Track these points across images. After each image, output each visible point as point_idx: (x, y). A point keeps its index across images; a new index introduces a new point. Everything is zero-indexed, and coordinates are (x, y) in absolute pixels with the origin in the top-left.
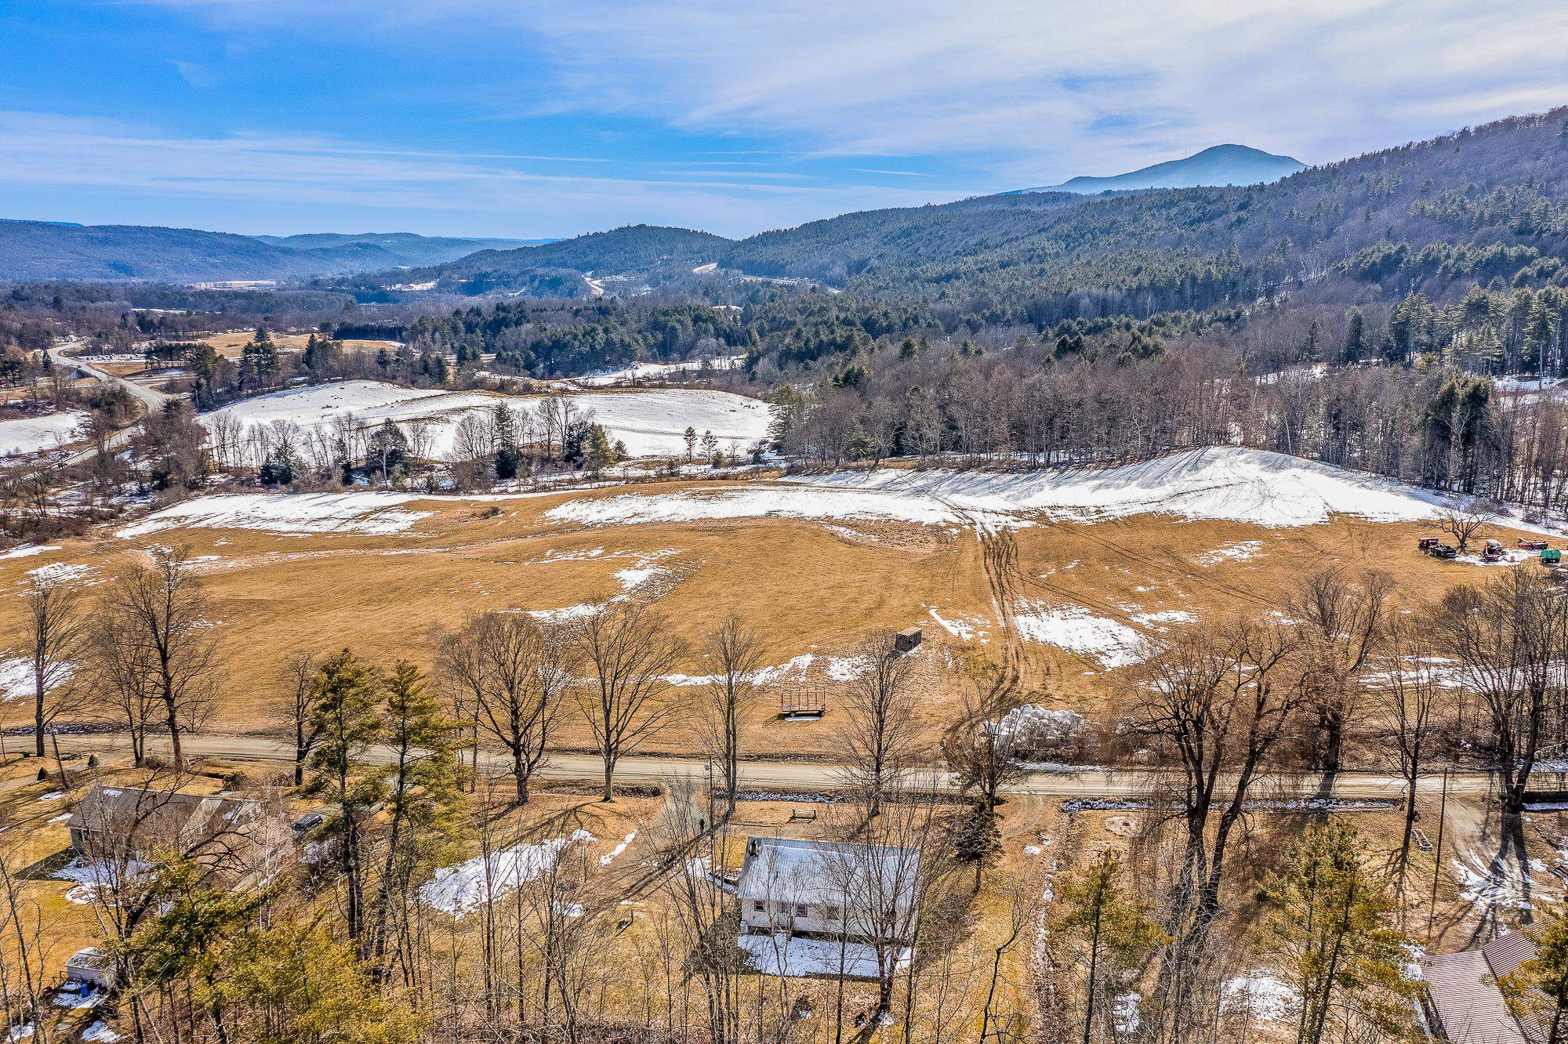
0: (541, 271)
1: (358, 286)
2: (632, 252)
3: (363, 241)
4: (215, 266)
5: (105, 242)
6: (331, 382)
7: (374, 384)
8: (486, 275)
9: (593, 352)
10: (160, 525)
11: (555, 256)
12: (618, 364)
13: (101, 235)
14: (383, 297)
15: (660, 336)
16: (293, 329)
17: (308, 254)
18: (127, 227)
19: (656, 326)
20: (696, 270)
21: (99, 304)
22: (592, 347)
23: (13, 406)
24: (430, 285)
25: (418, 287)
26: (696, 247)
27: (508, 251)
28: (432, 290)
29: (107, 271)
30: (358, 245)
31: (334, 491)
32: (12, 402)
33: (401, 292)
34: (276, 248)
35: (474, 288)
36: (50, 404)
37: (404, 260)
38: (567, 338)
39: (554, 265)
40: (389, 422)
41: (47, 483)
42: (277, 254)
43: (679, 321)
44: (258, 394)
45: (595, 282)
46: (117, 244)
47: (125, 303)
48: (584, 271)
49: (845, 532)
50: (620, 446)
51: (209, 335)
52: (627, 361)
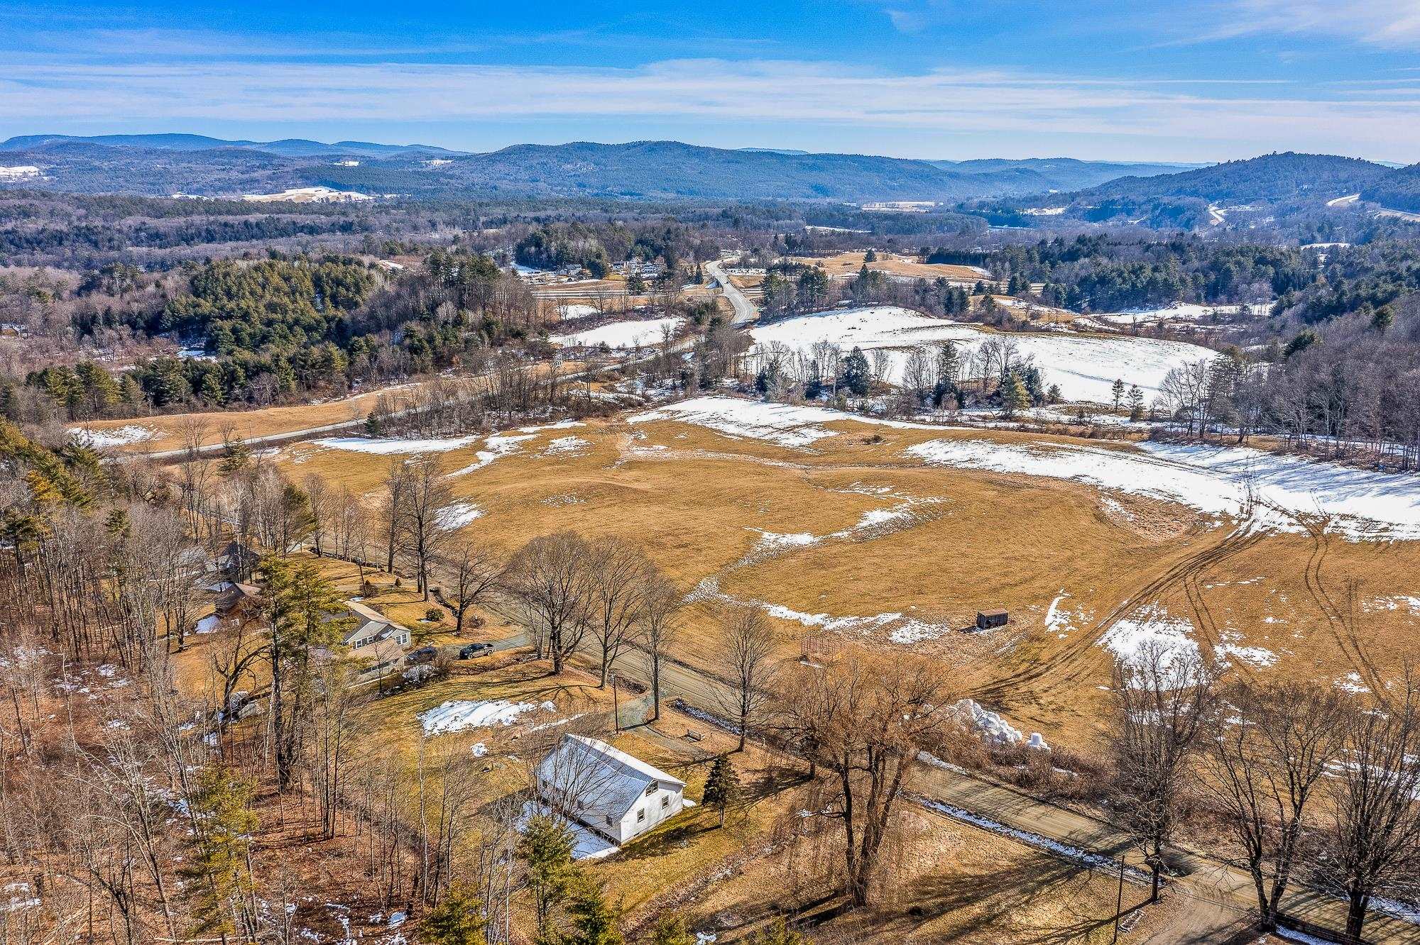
0: (1166, 200)
1: (996, 210)
2: (1269, 181)
3: (1021, 167)
4: (893, 188)
5: (812, 168)
6: (867, 306)
7: (900, 310)
8: (1113, 203)
9: (1133, 290)
10: (659, 416)
11: (1188, 185)
12: (1157, 303)
13: (811, 162)
14: (1015, 221)
15: (1213, 277)
16: (906, 251)
17: (973, 178)
18: (833, 155)
19: (1215, 266)
20: (1330, 204)
21: (781, 222)
22: (1134, 285)
23: (637, 311)
24: (1060, 211)
25: (1048, 212)
26: (1343, 175)
27: (1147, 178)
28: (1059, 215)
29: (809, 192)
30: (1017, 170)
31: (794, 403)
32: (638, 307)
33: (1032, 216)
34: (945, 173)
35: (1095, 216)
36: (662, 310)
37: (1053, 184)
38: (1114, 274)
39: (1185, 193)
40: (856, 350)
41: (623, 373)
42: (945, 179)
43: (1238, 263)
44: (808, 313)
45: (1220, 212)
46: (821, 169)
47: (801, 221)
48: (1212, 200)
49: (1113, 506)
50: (1054, 390)
51: (838, 253)
52: (1167, 300)
